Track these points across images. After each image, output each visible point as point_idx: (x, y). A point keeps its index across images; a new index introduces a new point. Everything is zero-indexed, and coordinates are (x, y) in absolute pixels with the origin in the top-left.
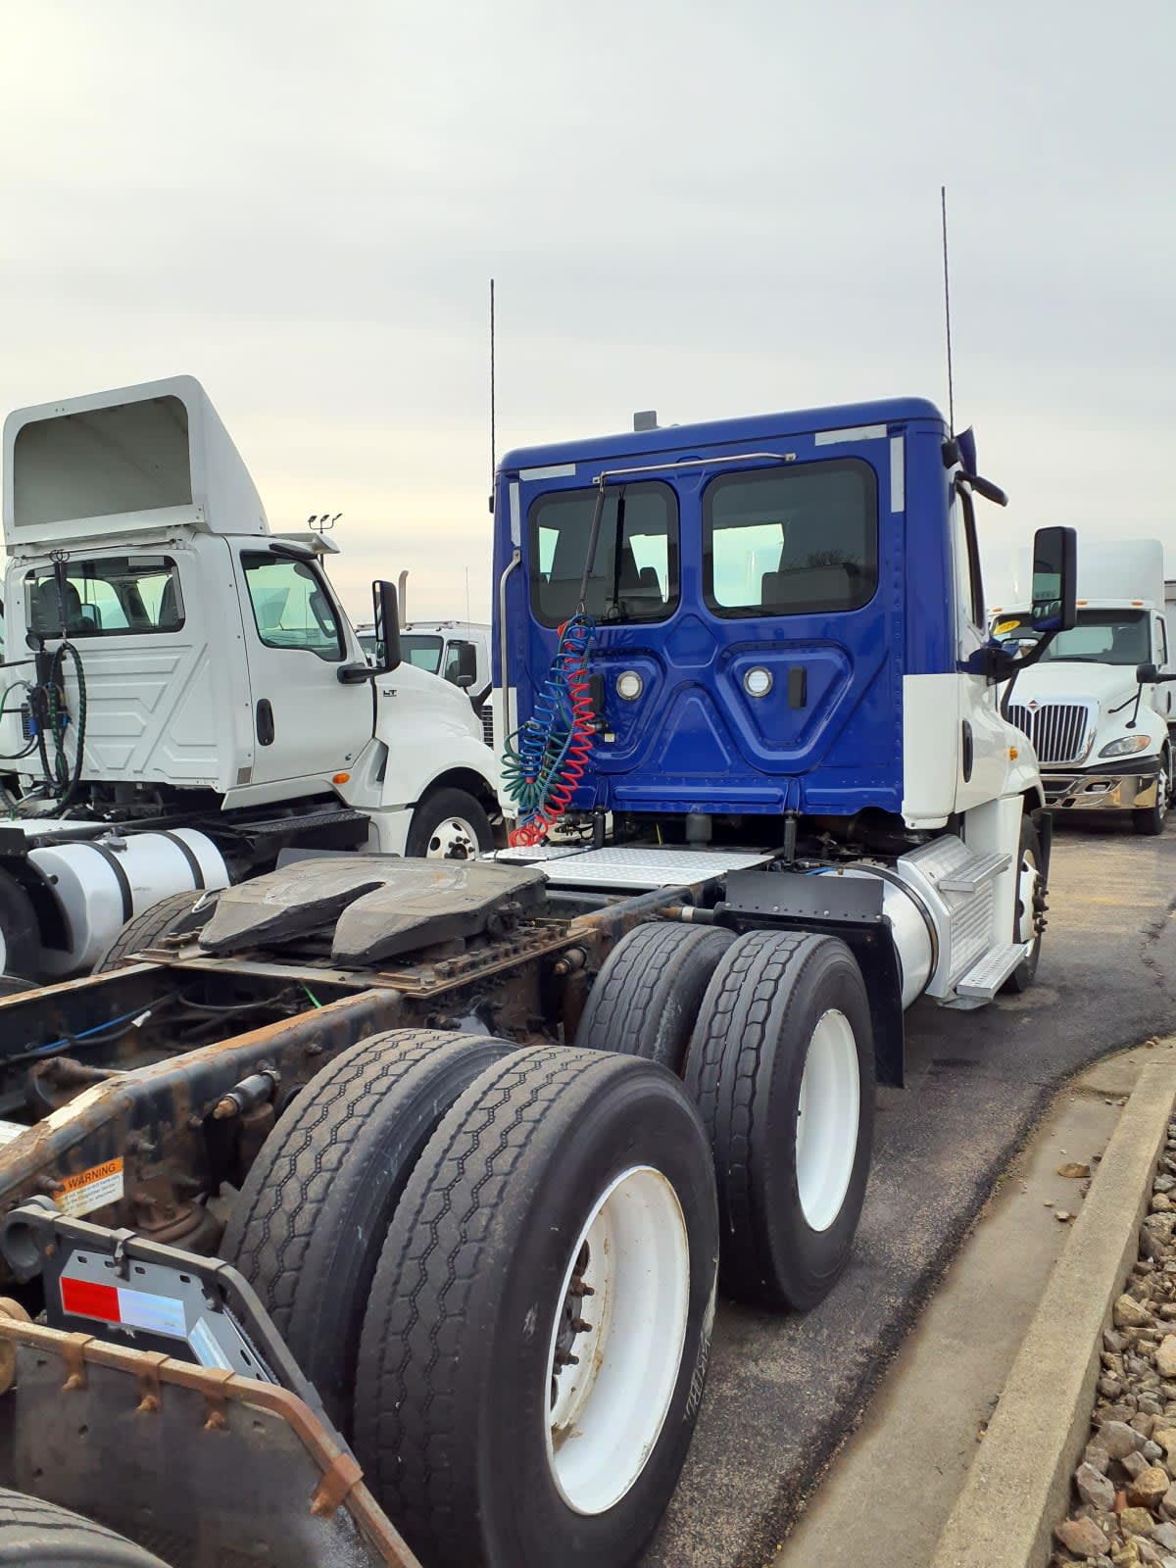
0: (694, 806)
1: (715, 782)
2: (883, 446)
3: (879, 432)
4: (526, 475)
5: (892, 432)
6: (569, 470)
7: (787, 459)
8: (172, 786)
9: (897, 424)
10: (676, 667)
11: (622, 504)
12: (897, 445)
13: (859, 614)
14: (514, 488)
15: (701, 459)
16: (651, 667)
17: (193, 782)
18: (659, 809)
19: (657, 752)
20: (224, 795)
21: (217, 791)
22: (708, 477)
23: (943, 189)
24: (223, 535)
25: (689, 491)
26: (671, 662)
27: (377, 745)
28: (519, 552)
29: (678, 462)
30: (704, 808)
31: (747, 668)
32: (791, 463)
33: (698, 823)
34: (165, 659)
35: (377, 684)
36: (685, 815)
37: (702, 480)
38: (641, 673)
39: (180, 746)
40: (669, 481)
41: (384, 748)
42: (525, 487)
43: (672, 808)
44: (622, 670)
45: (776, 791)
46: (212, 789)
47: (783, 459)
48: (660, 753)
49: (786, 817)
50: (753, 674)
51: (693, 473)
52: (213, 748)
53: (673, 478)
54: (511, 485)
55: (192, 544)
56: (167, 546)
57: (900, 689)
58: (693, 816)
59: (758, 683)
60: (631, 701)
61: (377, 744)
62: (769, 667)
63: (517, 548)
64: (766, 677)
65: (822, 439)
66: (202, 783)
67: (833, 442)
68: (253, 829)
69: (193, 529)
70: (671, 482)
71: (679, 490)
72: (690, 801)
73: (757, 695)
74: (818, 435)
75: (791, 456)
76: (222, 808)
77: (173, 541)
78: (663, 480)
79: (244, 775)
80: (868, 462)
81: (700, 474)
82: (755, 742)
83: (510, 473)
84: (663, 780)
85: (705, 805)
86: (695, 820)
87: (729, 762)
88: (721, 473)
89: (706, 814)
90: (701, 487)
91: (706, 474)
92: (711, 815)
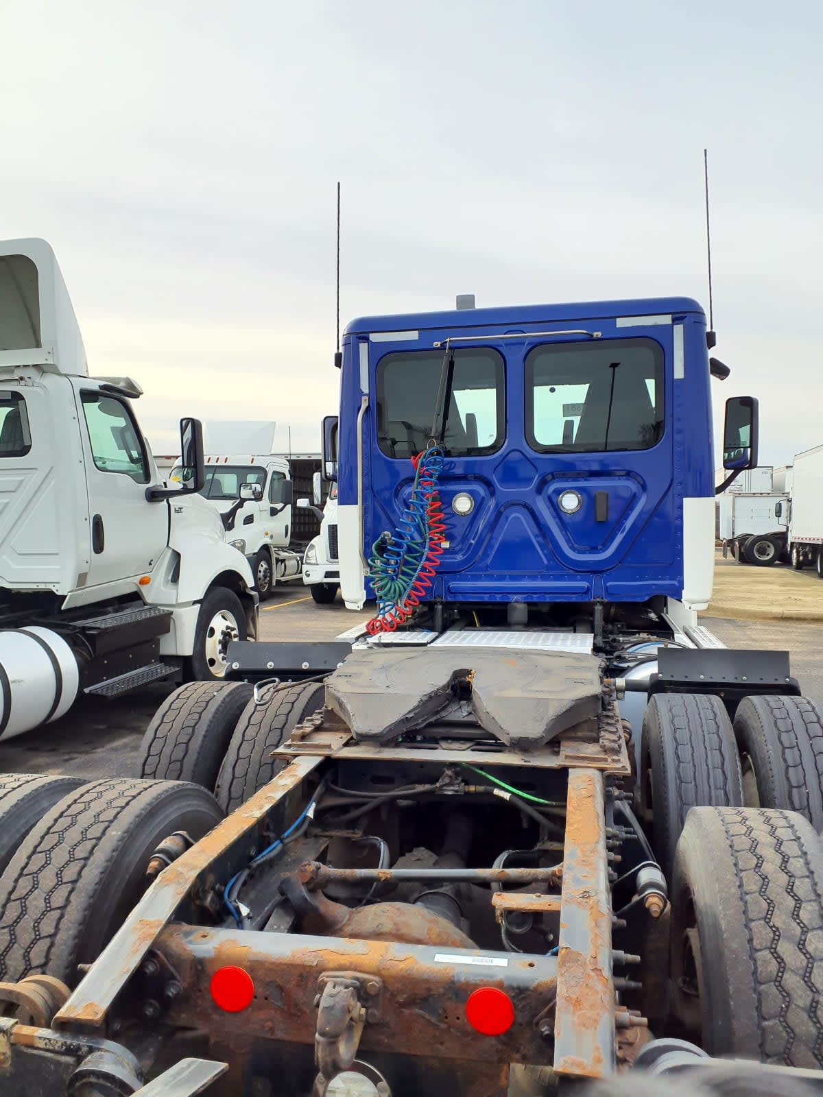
0: (516, 597)
1: (533, 578)
2: (668, 330)
3: (666, 320)
4: (374, 337)
5: (675, 321)
6: (414, 336)
7: (595, 336)
8: (10, 589)
9: (679, 315)
10: (503, 490)
11: (451, 364)
12: (679, 330)
13: (650, 452)
14: (364, 347)
15: (524, 333)
16: (481, 489)
17: (34, 586)
18: (486, 599)
19: (486, 555)
20: (65, 597)
21: (58, 593)
22: (529, 347)
23: (705, 151)
24: (66, 376)
25: (515, 358)
26: (499, 486)
27: (169, 553)
28: (367, 398)
29: (505, 334)
30: (525, 598)
31: (559, 492)
32: (598, 339)
33: (519, 611)
34: (13, 479)
35: (170, 502)
36: (506, 604)
37: (525, 349)
38: (472, 494)
39: (20, 554)
40: (498, 348)
41: (177, 556)
42: (373, 347)
43: (498, 598)
44: (455, 493)
46: (53, 592)
47: (592, 336)
48: (488, 556)
49: (595, 604)
50: (566, 496)
51: (519, 343)
52: (55, 556)
53: (501, 346)
54: (360, 345)
55: (41, 381)
56: (16, 383)
57: (681, 507)
58: (515, 604)
59: (570, 502)
60: (463, 515)
61: (170, 551)
62: (579, 491)
63: (366, 395)
64: (576, 498)
65: (622, 323)
66: (42, 586)
67: (631, 326)
68: (93, 625)
69: (40, 369)
70: (499, 348)
71: (506, 356)
72: (511, 593)
73: (570, 512)
74: (618, 320)
75: (598, 334)
76: (63, 608)
77: (22, 378)
78: (494, 348)
79: (82, 579)
80: (658, 342)
81: (524, 344)
82: (567, 547)
83: (360, 335)
84: (490, 578)
85: (524, 596)
86: (515, 608)
87: (546, 562)
88: (541, 344)
89: (525, 603)
90: (524, 354)
91: (528, 344)
92: (529, 604)
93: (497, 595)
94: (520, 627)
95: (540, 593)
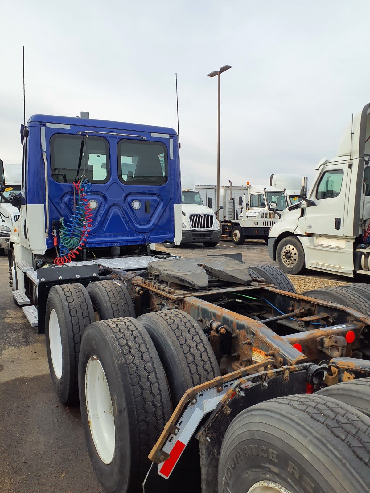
0: (116, 244)
1: (123, 236)
2: (168, 140)
3: (167, 136)
5: (170, 137)
6: (68, 127)
9: (172, 135)
10: (110, 199)
11: (83, 142)
12: (172, 141)
14: (43, 129)
15: (117, 133)
16: (100, 198)
18: (104, 246)
22: (119, 139)
23: (176, 73)
25: (113, 143)
26: (108, 198)
31: (133, 200)
32: (145, 140)
33: (117, 250)
36: (112, 247)
37: (117, 140)
38: (97, 200)
42: (48, 129)
44: (89, 200)
45: (141, 237)
47: (143, 138)
48: (104, 227)
50: (135, 202)
51: (115, 137)
53: (107, 137)
54: (42, 127)
57: (173, 208)
59: (136, 205)
60: (93, 209)
62: (140, 200)
63: (44, 152)
64: (139, 203)
65: (153, 135)
67: (156, 136)
71: (110, 141)
72: (113, 243)
73: (137, 209)
74: (151, 133)
75: (145, 138)
78: (104, 137)
80: (165, 144)
81: (117, 138)
82: (136, 223)
83: (42, 123)
84: (105, 236)
85: (119, 243)
86: (116, 248)
87: (128, 229)
88: (124, 139)
89: (119, 246)
90: (117, 142)
91: (118, 138)
92: (120, 246)
93: (108, 244)
94: (118, 256)
95: (120, 242)
